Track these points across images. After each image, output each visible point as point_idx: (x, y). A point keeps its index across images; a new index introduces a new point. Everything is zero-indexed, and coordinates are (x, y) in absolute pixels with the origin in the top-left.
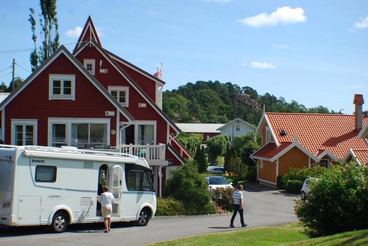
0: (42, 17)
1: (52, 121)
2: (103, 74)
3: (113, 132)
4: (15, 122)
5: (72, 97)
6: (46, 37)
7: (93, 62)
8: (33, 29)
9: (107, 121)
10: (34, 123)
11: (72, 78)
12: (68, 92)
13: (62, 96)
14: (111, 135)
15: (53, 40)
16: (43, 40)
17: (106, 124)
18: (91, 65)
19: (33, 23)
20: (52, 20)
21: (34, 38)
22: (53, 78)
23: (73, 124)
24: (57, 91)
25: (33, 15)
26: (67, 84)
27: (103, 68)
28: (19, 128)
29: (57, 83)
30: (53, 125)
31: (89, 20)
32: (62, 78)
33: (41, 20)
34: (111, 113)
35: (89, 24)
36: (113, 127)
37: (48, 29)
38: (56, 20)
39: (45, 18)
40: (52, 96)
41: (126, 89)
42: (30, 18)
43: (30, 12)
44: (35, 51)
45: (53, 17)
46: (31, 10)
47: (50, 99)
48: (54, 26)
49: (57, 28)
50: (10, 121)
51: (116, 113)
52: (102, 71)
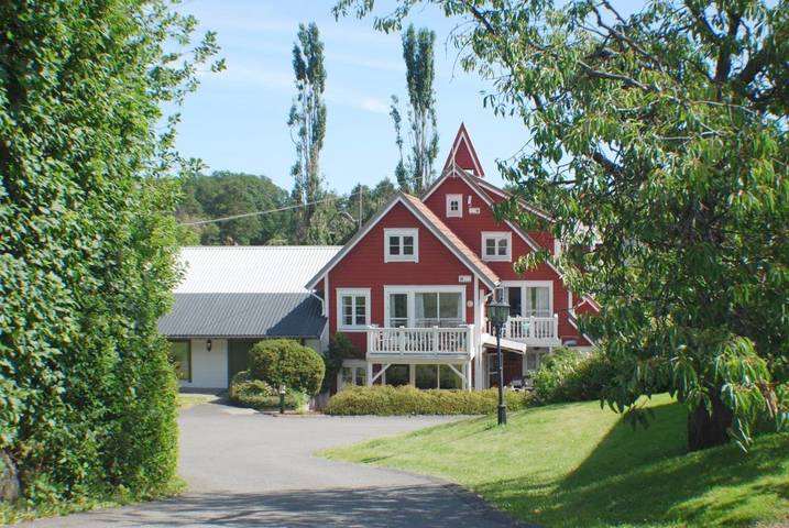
0: (412, 108)
1: (390, 290)
2: (473, 215)
3: (470, 304)
4: (341, 293)
5: (415, 258)
6: (417, 139)
7: (459, 198)
8: (398, 127)
9: (462, 289)
10: (366, 293)
11: (414, 233)
12: (409, 251)
13: (401, 257)
14: (467, 307)
15: (428, 144)
16: (414, 144)
17: (460, 294)
18: (456, 203)
19: (398, 119)
20: (427, 111)
21: (399, 142)
22: (389, 233)
23: (417, 294)
24: (395, 251)
25: (396, 106)
26: (409, 240)
27: (473, 206)
28: (348, 300)
29: (394, 240)
30: (391, 295)
31: (463, 128)
32: (401, 233)
33: (410, 114)
34: (467, 279)
35: (463, 135)
36: (470, 296)
37: (420, 126)
38: (432, 112)
39: (416, 108)
40: (388, 258)
41: (508, 236)
42: (392, 110)
43: (391, 102)
44: (401, 164)
45: (427, 105)
46: (393, 97)
47: (386, 261)
48: (429, 122)
49: (434, 124)
50: (335, 291)
51: (473, 279)
52: (473, 211)
